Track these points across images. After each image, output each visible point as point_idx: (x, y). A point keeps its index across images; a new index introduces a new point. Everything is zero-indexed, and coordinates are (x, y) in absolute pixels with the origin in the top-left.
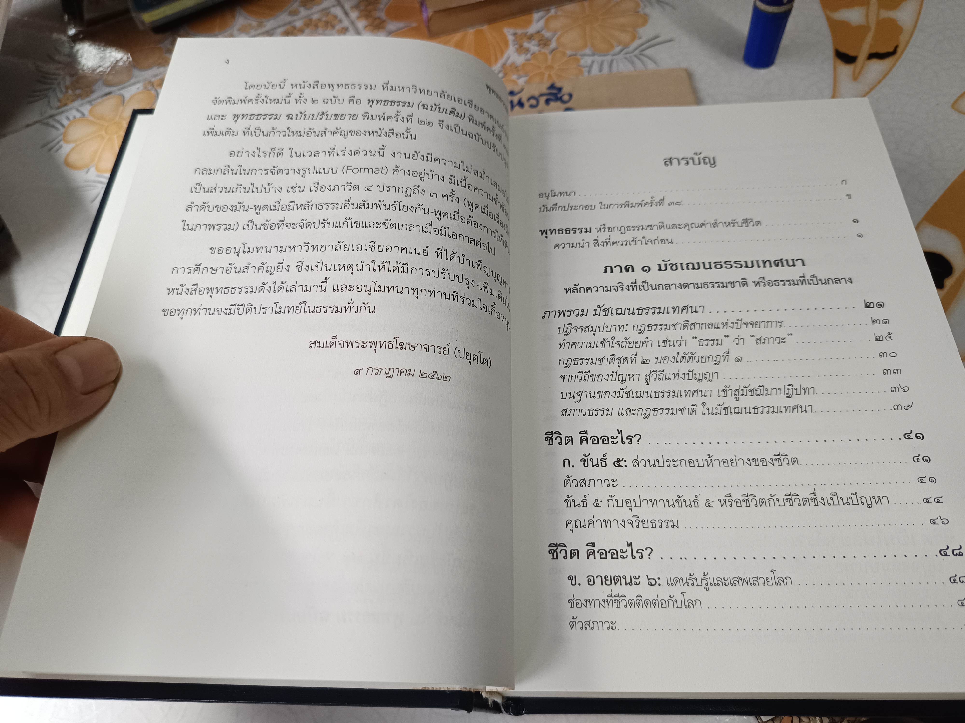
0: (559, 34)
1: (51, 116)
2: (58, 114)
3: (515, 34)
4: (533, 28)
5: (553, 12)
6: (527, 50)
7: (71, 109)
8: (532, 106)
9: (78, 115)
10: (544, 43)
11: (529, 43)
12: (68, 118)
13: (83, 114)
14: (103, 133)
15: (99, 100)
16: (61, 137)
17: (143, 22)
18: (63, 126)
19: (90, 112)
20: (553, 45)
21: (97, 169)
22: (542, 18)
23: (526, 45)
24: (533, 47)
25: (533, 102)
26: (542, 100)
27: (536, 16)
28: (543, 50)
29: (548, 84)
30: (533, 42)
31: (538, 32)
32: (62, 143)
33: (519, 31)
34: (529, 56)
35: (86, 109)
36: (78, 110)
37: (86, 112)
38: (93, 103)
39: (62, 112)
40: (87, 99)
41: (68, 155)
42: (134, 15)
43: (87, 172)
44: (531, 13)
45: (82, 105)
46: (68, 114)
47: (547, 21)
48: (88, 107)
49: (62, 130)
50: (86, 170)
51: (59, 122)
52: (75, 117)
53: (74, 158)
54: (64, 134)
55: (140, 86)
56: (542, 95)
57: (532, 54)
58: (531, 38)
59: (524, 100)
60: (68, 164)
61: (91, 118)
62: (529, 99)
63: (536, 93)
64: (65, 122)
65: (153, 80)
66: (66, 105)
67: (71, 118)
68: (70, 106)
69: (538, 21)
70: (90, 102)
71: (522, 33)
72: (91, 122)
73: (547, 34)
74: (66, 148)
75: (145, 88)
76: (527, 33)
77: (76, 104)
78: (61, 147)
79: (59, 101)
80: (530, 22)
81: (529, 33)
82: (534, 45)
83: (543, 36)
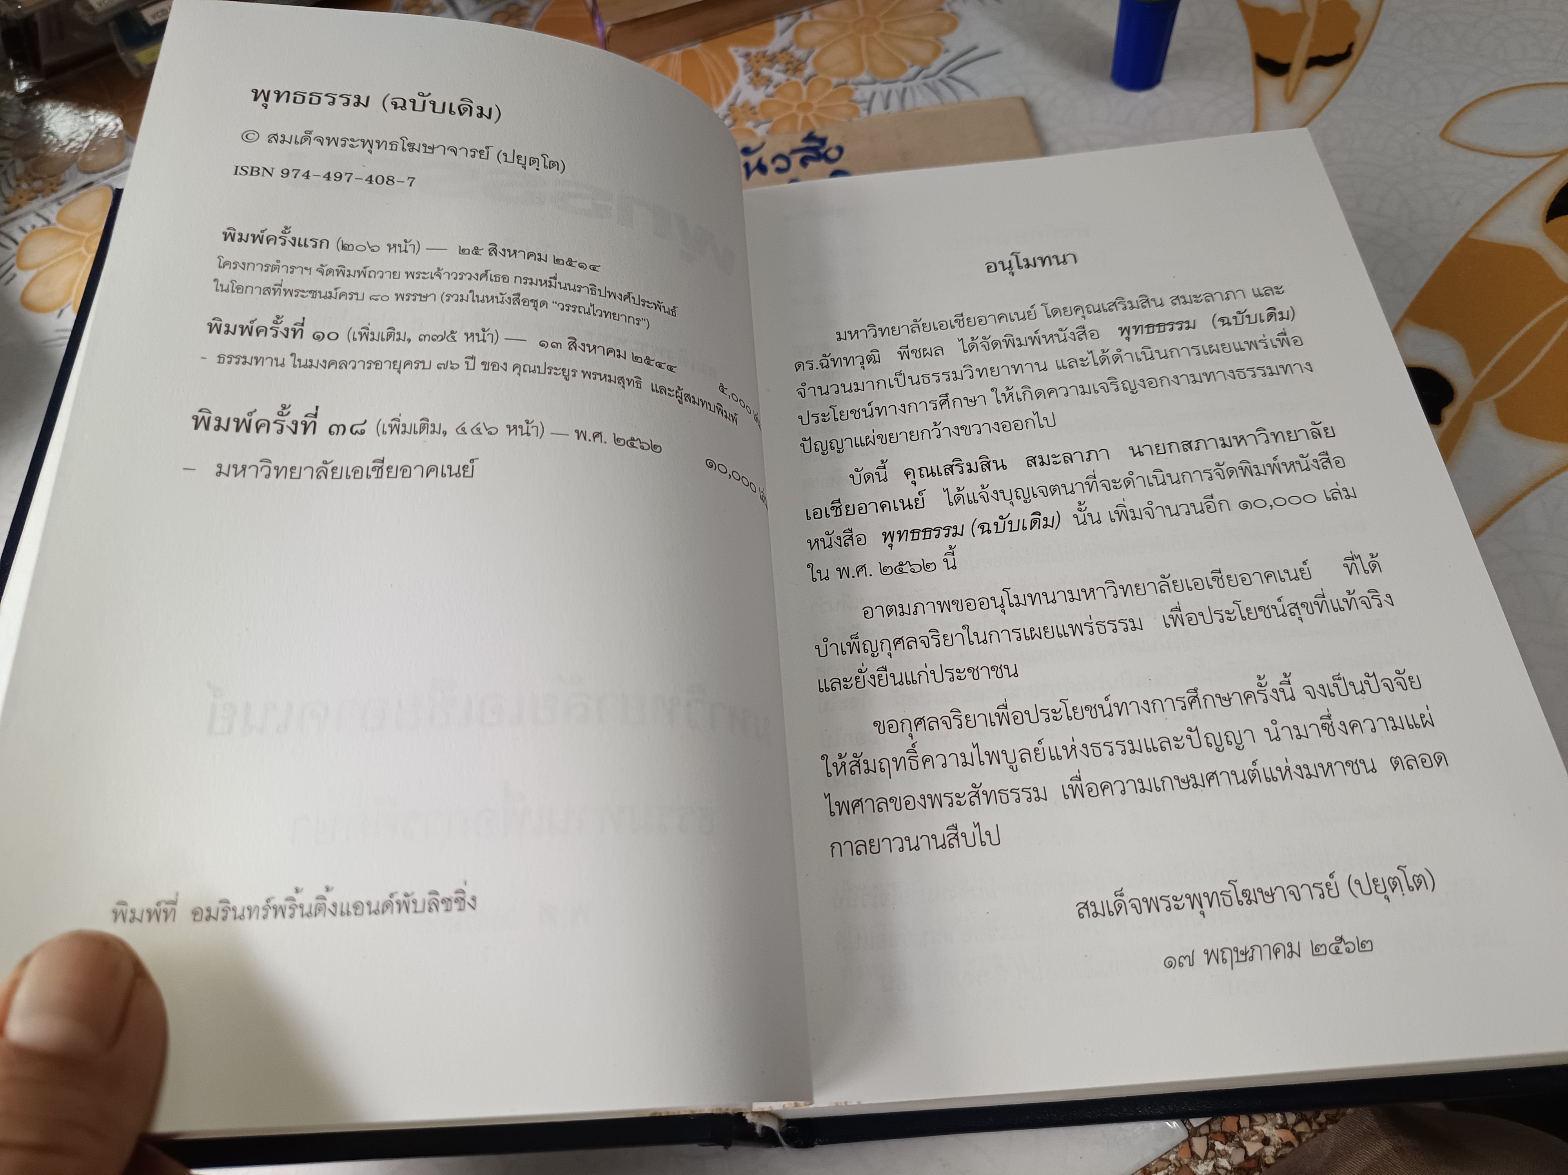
0: (817, 50)
2: (5, 223)
3: (747, 55)
4: (774, 46)
5: (805, 17)
6: (769, 80)
7: (26, 214)
8: (779, 170)
9: (40, 223)
10: (794, 67)
11: (771, 68)
12: (23, 230)
13: (48, 221)
14: (83, 250)
15: (73, 197)
16: (13, 260)
17: (137, 66)
18: (16, 242)
19: (59, 216)
20: (809, 70)
22: (789, 26)
23: (765, 71)
24: (777, 74)
25: (781, 163)
26: (796, 159)
27: (779, 24)
28: (793, 79)
29: (805, 134)
30: (777, 66)
31: (784, 50)
32: (15, 270)
33: (753, 51)
34: (771, 90)
35: (52, 212)
36: (39, 215)
37: (53, 219)
38: (63, 201)
39: (13, 220)
40: (54, 196)
41: (27, 288)
42: (122, 54)
43: (60, 315)
44: (773, 20)
45: (44, 206)
46: (20, 222)
47: (797, 32)
48: (56, 208)
49: (14, 248)
50: (57, 312)
51: (8, 236)
52: (34, 227)
53: (36, 294)
54: (19, 255)
56: (794, 151)
57: (776, 86)
58: (772, 60)
59: (767, 161)
60: (26, 304)
61: (61, 227)
62: (773, 160)
63: (786, 151)
64: (19, 236)
66: (18, 207)
67: (28, 228)
68: (26, 209)
69: (783, 32)
70: (58, 201)
71: (758, 53)
72: (62, 233)
73: (799, 53)
74: (23, 278)
76: (765, 53)
77: (35, 204)
78: (14, 276)
79: (8, 201)
80: (770, 35)
81: (769, 53)
82: (778, 71)
83: (792, 56)
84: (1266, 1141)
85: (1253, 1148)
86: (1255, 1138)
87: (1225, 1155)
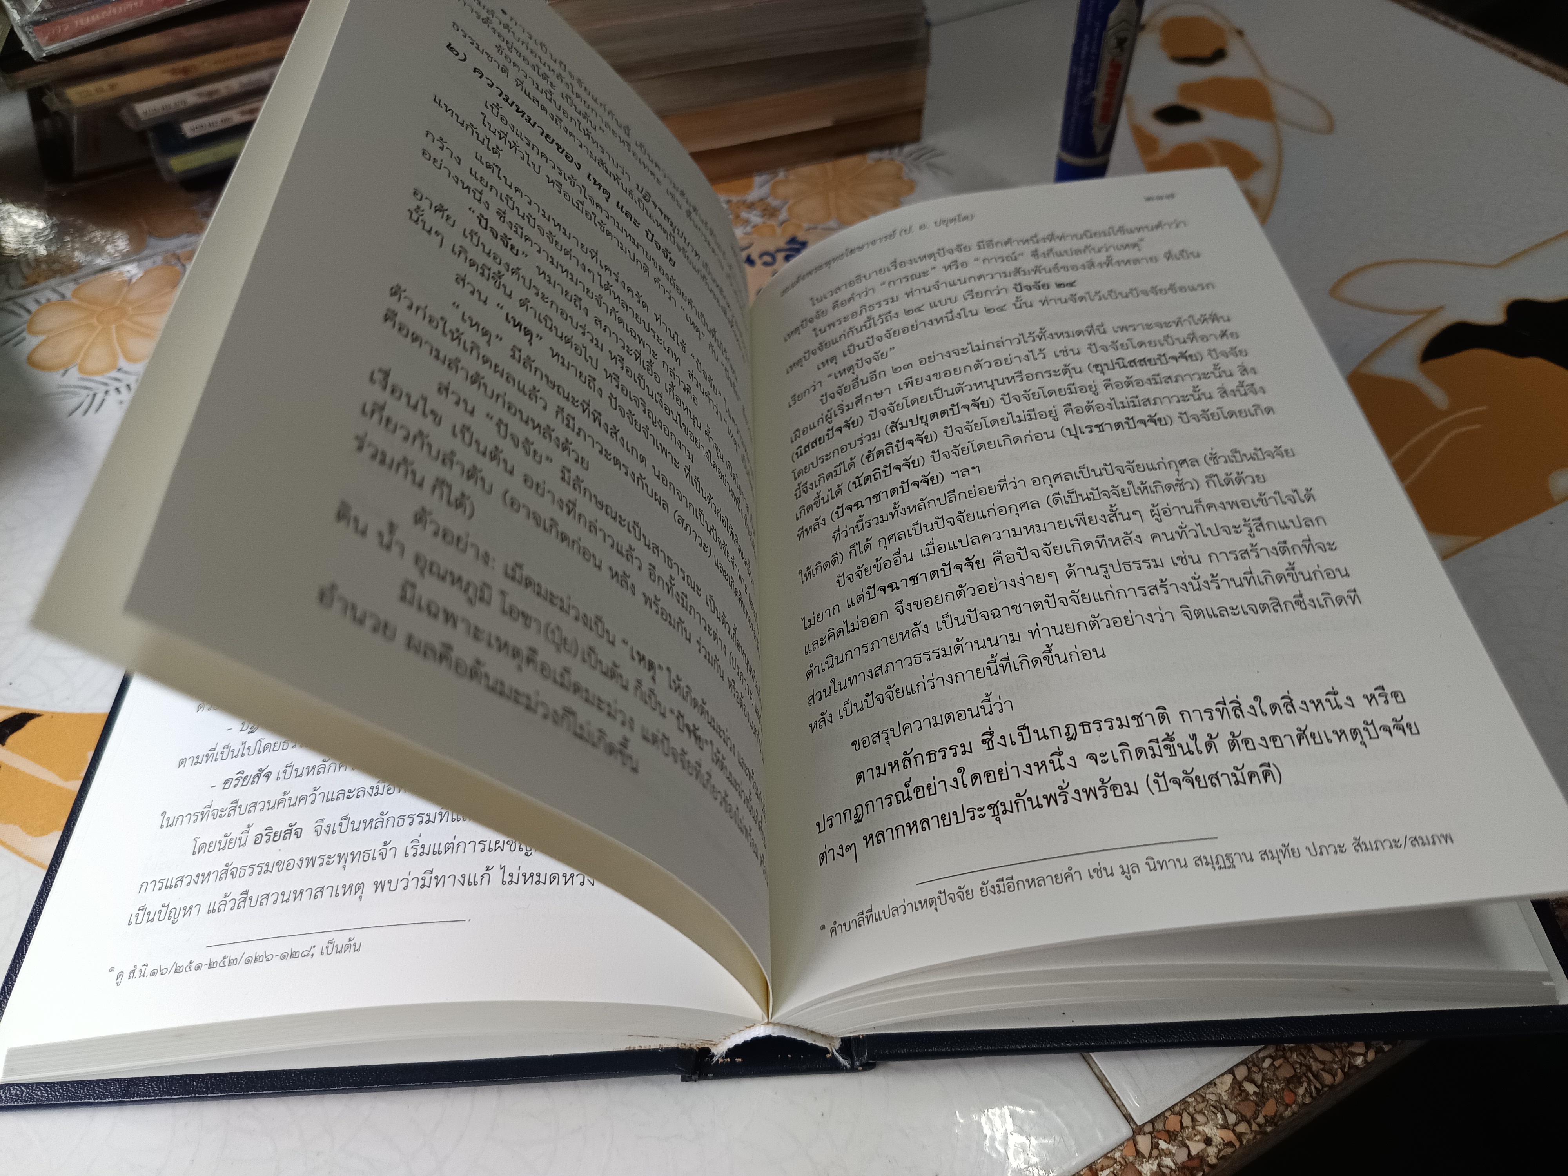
0: (791, 202)
1: (9, 299)
2: (21, 296)
3: (729, 202)
4: (754, 195)
5: (781, 175)
6: (747, 222)
7: (43, 289)
8: (766, 264)
9: (54, 297)
10: (770, 212)
11: (749, 213)
12: (37, 302)
13: (63, 296)
14: (94, 321)
15: (91, 278)
16: (25, 326)
17: (170, 171)
18: (28, 311)
19: (75, 293)
20: (783, 215)
21: (81, 370)
22: (767, 182)
23: (744, 215)
24: (755, 218)
25: (768, 259)
26: (780, 256)
27: (758, 180)
28: (769, 222)
29: (787, 237)
30: (755, 212)
31: (761, 200)
32: (25, 334)
33: (735, 199)
34: (749, 229)
35: (68, 289)
36: (54, 291)
37: (68, 294)
38: (80, 281)
39: (28, 294)
40: (71, 276)
41: (35, 349)
42: (158, 160)
43: (65, 373)
44: (751, 177)
45: (62, 283)
46: (37, 296)
47: (774, 187)
48: (72, 286)
49: (26, 317)
50: (62, 371)
51: (22, 306)
52: (49, 300)
53: (43, 355)
54: (30, 323)
55: (159, 259)
56: (779, 250)
57: (754, 227)
58: (751, 206)
59: (755, 256)
60: (31, 362)
61: (75, 301)
62: (761, 256)
63: (771, 248)
64: (33, 307)
65: (179, 252)
66: (35, 283)
67: (43, 301)
68: (42, 285)
69: (761, 186)
70: (75, 280)
71: (738, 201)
72: (76, 307)
73: (774, 202)
74: (32, 342)
75: (167, 262)
76: (745, 201)
77: (52, 282)
78: (24, 339)
79: (25, 278)
80: (749, 188)
81: (748, 201)
82: (756, 216)
83: (768, 205)
84: (1208, 1141)
85: (1196, 1147)
86: (1198, 1138)
87: (1169, 1154)
